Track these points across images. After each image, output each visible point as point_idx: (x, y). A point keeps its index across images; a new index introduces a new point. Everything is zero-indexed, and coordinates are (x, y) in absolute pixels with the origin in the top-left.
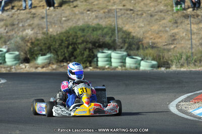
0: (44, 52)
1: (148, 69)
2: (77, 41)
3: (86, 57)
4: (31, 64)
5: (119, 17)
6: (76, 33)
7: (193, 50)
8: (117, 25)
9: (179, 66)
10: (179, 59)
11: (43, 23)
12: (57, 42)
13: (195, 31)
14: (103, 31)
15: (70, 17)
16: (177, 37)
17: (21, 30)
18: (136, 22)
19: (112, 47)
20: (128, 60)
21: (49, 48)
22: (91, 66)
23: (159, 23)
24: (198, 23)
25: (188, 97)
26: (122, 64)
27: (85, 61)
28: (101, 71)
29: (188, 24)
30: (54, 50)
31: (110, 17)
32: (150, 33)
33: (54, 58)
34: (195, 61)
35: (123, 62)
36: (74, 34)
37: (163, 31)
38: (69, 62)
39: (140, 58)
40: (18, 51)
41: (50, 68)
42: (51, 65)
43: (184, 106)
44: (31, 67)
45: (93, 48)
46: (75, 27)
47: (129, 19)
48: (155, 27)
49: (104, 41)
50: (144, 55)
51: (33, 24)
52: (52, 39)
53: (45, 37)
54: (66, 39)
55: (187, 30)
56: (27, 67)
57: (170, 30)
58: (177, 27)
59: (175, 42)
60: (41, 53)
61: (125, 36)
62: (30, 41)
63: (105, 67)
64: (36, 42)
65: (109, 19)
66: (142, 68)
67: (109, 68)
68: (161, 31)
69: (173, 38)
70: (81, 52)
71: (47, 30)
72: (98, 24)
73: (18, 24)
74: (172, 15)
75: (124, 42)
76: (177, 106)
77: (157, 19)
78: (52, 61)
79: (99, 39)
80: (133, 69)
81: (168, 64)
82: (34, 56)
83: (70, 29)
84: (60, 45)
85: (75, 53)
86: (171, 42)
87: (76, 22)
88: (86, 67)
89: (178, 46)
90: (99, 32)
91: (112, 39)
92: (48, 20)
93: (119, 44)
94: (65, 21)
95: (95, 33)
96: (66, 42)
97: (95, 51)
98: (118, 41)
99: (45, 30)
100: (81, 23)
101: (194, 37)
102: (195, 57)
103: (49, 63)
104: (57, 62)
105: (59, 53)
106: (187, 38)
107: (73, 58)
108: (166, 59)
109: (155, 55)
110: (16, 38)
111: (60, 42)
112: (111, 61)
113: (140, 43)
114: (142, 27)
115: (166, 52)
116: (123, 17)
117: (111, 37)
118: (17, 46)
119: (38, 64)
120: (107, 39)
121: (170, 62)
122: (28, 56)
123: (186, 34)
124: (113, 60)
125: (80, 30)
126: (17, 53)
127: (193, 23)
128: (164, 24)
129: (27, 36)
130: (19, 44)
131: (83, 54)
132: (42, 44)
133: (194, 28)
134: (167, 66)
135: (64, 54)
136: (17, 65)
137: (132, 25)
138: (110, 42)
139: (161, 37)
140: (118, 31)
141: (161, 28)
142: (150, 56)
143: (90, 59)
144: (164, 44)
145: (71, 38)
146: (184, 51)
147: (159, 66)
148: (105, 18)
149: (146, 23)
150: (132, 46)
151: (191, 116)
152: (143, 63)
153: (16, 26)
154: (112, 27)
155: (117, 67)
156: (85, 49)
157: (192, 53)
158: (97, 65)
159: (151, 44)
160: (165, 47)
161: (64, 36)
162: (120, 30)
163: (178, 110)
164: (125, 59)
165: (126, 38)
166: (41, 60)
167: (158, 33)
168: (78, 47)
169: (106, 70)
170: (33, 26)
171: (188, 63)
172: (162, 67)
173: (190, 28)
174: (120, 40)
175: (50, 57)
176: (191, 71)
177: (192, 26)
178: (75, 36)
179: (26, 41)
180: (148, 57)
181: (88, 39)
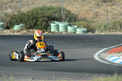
0: (18, 23)
1: (82, 33)
2: (38, 16)
3: (44, 26)
4: (11, 30)
5: (64, 1)
6: (38, 11)
7: (109, 22)
8: (63, 7)
9: (100, 32)
10: (100, 28)
11: (18, 5)
12: (26, 17)
13: (110, 10)
14: (54, 10)
15: (34, 2)
16: (99, 14)
17: (4, 9)
18: (74, 5)
19: (59, 20)
20: (69, 28)
21: (21, 20)
22: (46, 31)
23: (88, 5)
24: (111, 6)
25: (106, 50)
26: (65, 30)
27: (43, 28)
28: (53, 34)
29: (105, 6)
30: (24, 21)
31: (58, 1)
32: (82, 11)
33: (24, 26)
34: (110, 29)
35: (66, 29)
36: (36, 12)
37: (90, 10)
38: (33, 29)
39: (76, 27)
40: (3, 22)
41: (22, 32)
42: (22, 31)
43: (103, 55)
44: (11, 32)
46: (37, 8)
47: (70, 3)
48: (86, 8)
49: (54, 16)
50: (78, 25)
51: (11, 6)
52: (23, 15)
53: (19, 13)
54: (32, 15)
55: (105, 10)
56: (8, 32)
57: (95, 10)
58: (99, 8)
59: (98, 17)
60: (17, 23)
61: (67, 13)
62: (10, 16)
63: (55, 32)
64: (14, 17)
65: (58, 3)
66: (77, 33)
67: (57, 32)
68: (89, 10)
69: (97, 15)
71: (20, 10)
72: (51, 6)
73: (2, 6)
74: (96, 1)
75: (67, 17)
76: (99, 56)
77: (87, 3)
78: (23, 28)
79: (51, 15)
80: (72, 33)
81: (93, 30)
82: (13, 25)
83: (34, 9)
84: (28, 18)
85: (37, 24)
86: (95, 17)
87: (38, 5)
88: (44, 32)
89: (99, 19)
90: (52, 11)
91: (60, 15)
92: (21, 3)
93: (63, 18)
94: (31, 4)
95: (49, 11)
96: (32, 17)
97: (49, 22)
98: (63, 16)
99: (19, 9)
100: (41, 5)
101: (109, 14)
102: (110, 26)
103: (21, 30)
104: (26, 29)
105: (27, 23)
106: (105, 14)
107: (36, 26)
108: (92, 27)
109: (86, 25)
110: (2, 14)
111: (28, 16)
112: (59, 28)
113: (76, 17)
114: (78, 8)
115: (92, 23)
116: (66, 1)
117: (59, 14)
118: (2, 19)
119: (15, 30)
120: (57, 15)
121: (94, 29)
122: (9, 25)
123: (104, 12)
124: (60, 28)
125: (40, 9)
126: (2, 23)
127: (108, 6)
128: (91, 6)
129: (8, 13)
130: (3, 18)
131: (42, 24)
132: (17, 18)
133: (109, 8)
134: (92, 31)
135: (31, 24)
136: (2, 30)
137: (72, 7)
138: (58, 17)
139: (89, 14)
140: (63, 10)
141: (89, 9)
142: (82, 25)
143: (46, 27)
144: (92, 18)
145: (35, 14)
146: (103, 22)
147: (88, 31)
148: (56, 2)
149: (80, 5)
150: (72, 19)
151: (107, 62)
152: (78, 30)
153: (1, 7)
154: (60, 7)
155: (63, 32)
156: (43, 21)
157: (108, 24)
158: (51, 31)
159: (83, 18)
160: (92, 20)
161: (31, 13)
162: (64, 10)
163: (100, 58)
164: (67, 27)
165: (68, 14)
166: (16, 27)
167: (87, 12)
168: (39, 20)
169: (56, 34)
170: (12, 7)
171: (105, 30)
172: (90, 32)
173: (106, 9)
174: (65, 16)
175: (22, 26)
176: (107, 35)
177: (108, 7)
178: (37, 13)
179: (7, 16)
180: (82, 26)
181: (45, 15)
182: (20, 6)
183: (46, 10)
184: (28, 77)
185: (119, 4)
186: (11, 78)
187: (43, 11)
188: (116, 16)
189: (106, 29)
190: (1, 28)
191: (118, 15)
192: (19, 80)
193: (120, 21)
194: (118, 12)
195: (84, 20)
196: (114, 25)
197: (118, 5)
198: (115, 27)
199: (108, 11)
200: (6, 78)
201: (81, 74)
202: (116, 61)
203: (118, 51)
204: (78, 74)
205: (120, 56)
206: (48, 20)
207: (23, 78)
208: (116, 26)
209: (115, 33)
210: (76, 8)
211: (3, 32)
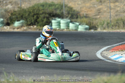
0: (19, 19)
1: (83, 30)
2: (39, 12)
3: (45, 23)
4: (11, 26)
6: (39, 7)
7: (111, 19)
8: (64, 3)
9: (103, 29)
10: (102, 25)
11: (19, 1)
12: (27, 13)
13: (113, 7)
14: (55, 6)
16: (101, 11)
17: (5, 5)
18: (76, 1)
19: (61, 16)
20: (71, 25)
21: (22, 17)
23: (90, 2)
24: (114, 3)
25: (108, 48)
29: (108, 3)
30: (25, 18)
32: (85, 8)
33: (25, 23)
34: (113, 26)
35: (68, 26)
36: (37, 8)
37: (93, 7)
38: (34, 26)
39: (78, 24)
40: (3, 18)
41: (22, 29)
43: (105, 53)
44: (11, 28)
45: (49, 17)
46: (38, 4)
48: (88, 5)
49: (56, 13)
50: (80, 22)
51: (12, 1)
52: (24, 11)
53: (19, 9)
54: (33, 11)
55: (108, 7)
56: (8, 28)
57: (97, 6)
58: (101, 4)
59: (100, 14)
60: (17, 19)
61: (69, 10)
62: (10, 12)
64: (14, 13)
66: (79, 30)
67: (59, 29)
68: (91, 7)
69: (99, 12)
70: (41, 19)
71: (21, 6)
72: (53, 2)
73: (3, 2)
75: (69, 13)
76: (101, 54)
78: (23, 25)
79: (53, 12)
80: (74, 30)
81: (95, 27)
82: (13, 21)
83: (35, 5)
84: (29, 15)
85: (38, 20)
86: (97, 14)
87: (39, 1)
89: (102, 16)
90: (53, 7)
91: (61, 11)
93: (65, 15)
95: (51, 7)
96: (33, 13)
97: (50, 19)
98: (65, 13)
99: (20, 5)
100: (42, 2)
101: (112, 11)
102: (113, 24)
104: (27, 26)
105: (28, 20)
106: (107, 11)
107: (36, 23)
108: (94, 24)
109: (88, 22)
110: (2, 10)
111: (29, 13)
113: (78, 14)
114: (80, 4)
115: (94, 20)
117: (60, 10)
118: (2, 15)
119: (15, 27)
120: (58, 12)
121: (97, 26)
122: (9, 22)
123: (107, 9)
124: (61, 25)
125: (41, 5)
126: (2, 19)
127: (111, 2)
128: (94, 2)
129: (8, 9)
131: (43, 21)
132: (17, 15)
133: (112, 5)
134: (96, 29)
137: (74, 3)
138: (60, 13)
139: (91, 10)
140: (65, 7)
141: (91, 5)
143: (47, 24)
144: (94, 15)
145: (35, 11)
146: (106, 19)
147: (90, 29)
150: (73, 16)
151: (110, 60)
152: (80, 26)
153: (1, 3)
154: (62, 4)
156: (44, 18)
157: (111, 21)
159: (85, 15)
160: (94, 17)
161: (31, 9)
162: (66, 6)
163: (102, 56)
164: (69, 24)
165: (70, 11)
166: (17, 24)
167: (89, 8)
168: (40, 17)
169: (57, 31)
170: (12, 3)
172: (92, 29)
173: (109, 6)
174: (66, 12)
175: (22, 23)
176: (110, 32)
178: (38, 9)
179: (8, 12)
180: (84, 23)
181: (46, 11)
182: (21, 3)
183: (48, 6)
184: (28, 75)
185: (123, 1)
186: (11, 76)
187: (44, 8)
188: (119, 13)
189: (109, 27)
190: (1, 24)
191: (121, 12)
192: (20, 78)
193: (123, 18)
194: (121, 9)
195: (86, 17)
196: (117, 23)
197: (121, 2)
198: (117, 24)
199: (111, 8)
200: (7, 75)
201: (83, 72)
202: (118, 59)
203: (121, 49)
204: (80, 72)
205: (123, 54)
206: (49, 16)
207: (24, 76)
208: (119, 23)
209: (118, 31)
210: (78, 4)
211: (3, 28)
